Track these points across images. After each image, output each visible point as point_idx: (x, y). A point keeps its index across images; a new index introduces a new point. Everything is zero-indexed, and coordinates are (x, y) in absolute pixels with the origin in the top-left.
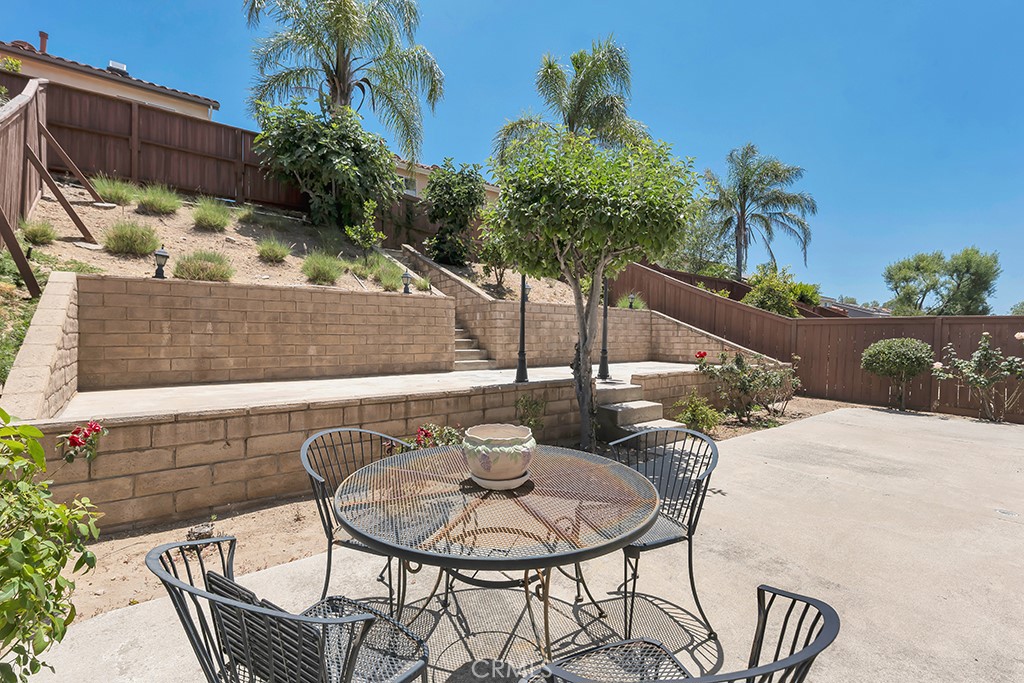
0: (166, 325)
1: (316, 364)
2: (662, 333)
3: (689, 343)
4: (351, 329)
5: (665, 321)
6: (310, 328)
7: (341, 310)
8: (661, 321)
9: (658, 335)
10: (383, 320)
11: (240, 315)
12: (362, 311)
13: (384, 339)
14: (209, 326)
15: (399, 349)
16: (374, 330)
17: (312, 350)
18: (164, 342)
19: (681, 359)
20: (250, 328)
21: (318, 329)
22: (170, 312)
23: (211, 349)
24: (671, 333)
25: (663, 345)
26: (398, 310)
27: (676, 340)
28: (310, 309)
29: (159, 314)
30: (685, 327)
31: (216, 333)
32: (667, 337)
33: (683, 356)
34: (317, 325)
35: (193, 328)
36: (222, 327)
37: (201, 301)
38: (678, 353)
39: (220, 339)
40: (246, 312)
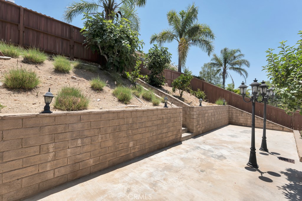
0: (51, 146)
1: (133, 151)
2: (234, 114)
3: (247, 119)
4: (147, 129)
5: (236, 110)
6: (130, 132)
7: (143, 119)
8: (234, 110)
9: (233, 115)
10: (159, 122)
11: (97, 131)
12: (151, 119)
13: (159, 132)
14: (79, 141)
15: (164, 135)
16: (155, 128)
17: (131, 144)
18: (50, 159)
19: (243, 124)
20: (102, 138)
21: (134, 132)
22: (54, 136)
23: (80, 156)
24: (238, 114)
25: (234, 118)
26: (164, 116)
27: (241, 117)
28: (130, 121)
29: (47, 139)
30: (245, 113)
31: (83, 145)
32: (237, 116)
33: (244, 124)
34: (133, 129)
35: (69, 144)
36: (87, 140)
37: (75, 125)
38: (242, 122)
39: (86, 148)
40: (100, 128)
